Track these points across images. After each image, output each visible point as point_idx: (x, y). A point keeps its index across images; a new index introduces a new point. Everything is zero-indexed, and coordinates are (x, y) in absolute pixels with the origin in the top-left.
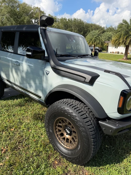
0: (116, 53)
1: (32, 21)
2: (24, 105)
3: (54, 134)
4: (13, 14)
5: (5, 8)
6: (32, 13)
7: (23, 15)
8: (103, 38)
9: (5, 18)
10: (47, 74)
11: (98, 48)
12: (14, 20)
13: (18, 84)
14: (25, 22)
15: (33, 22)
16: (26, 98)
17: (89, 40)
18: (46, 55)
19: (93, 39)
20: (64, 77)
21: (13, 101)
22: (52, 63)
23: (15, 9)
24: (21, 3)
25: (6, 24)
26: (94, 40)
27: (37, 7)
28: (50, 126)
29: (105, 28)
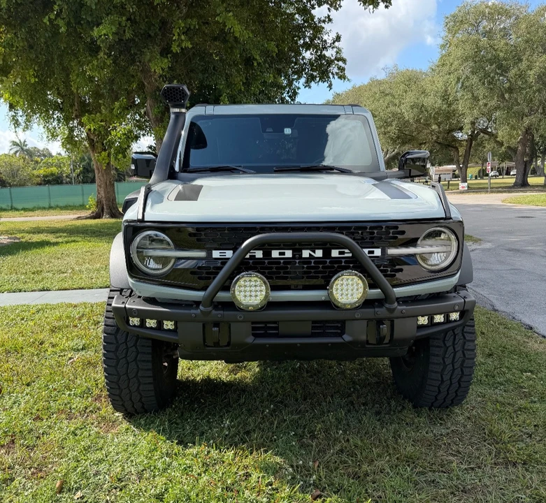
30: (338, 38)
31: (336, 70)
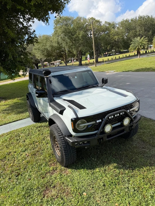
3: (54, 146)
12: (69, 39)
23: (69, 27)
24: (75, 19)
27: (92, 18)
30: (34, 31)
31: (35, 40)
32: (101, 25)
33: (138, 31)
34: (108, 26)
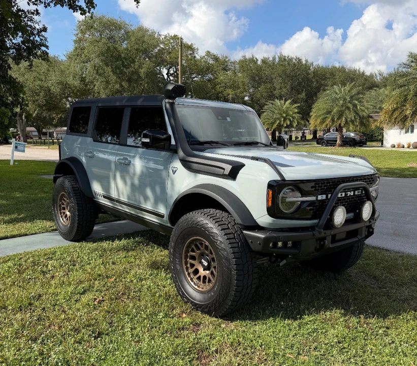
0: (408, 147)
1: (160, 73)
2: (134, 250)
3: (184, 272)
4: (112, 56)
5: (91, 43)
6: (161, 51)
7: (138, 58)
8: (366, 105)
9: (89, 68)
10: (174, 172)
11: (352, 135)
12: (114, 73)
13: (124, 199)
14: (142, 75)
15: (163, 76)
16: (137, 239)
17: (320, 113)
18: (173, 142)
19: (335, 110)
20: (198, 173)
21: (111, 243)
22: (181, 153)
23: (117, 46)
24: (132, 29)
25: (92, 82)
26: (338, 111)
27: (175, 36)
28: (177, 258)
29: (378, 78)
32: (195, 57)
33: (278, 87)
34: (211, 62)
